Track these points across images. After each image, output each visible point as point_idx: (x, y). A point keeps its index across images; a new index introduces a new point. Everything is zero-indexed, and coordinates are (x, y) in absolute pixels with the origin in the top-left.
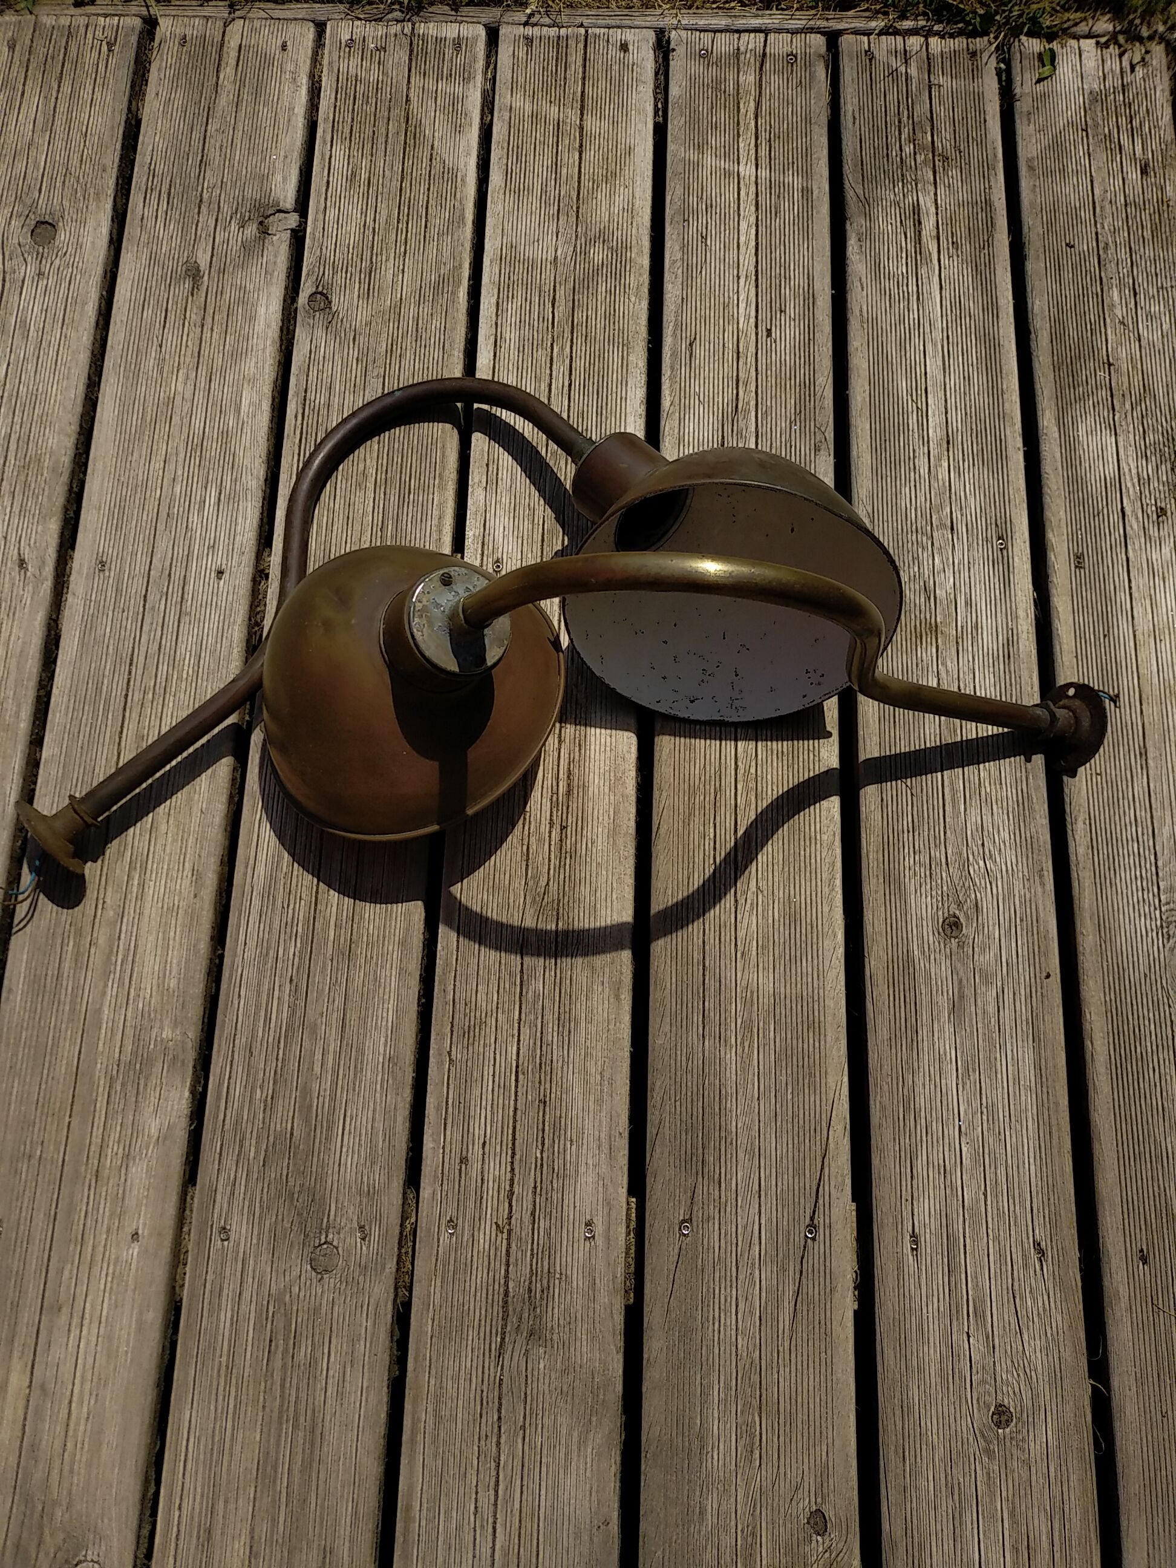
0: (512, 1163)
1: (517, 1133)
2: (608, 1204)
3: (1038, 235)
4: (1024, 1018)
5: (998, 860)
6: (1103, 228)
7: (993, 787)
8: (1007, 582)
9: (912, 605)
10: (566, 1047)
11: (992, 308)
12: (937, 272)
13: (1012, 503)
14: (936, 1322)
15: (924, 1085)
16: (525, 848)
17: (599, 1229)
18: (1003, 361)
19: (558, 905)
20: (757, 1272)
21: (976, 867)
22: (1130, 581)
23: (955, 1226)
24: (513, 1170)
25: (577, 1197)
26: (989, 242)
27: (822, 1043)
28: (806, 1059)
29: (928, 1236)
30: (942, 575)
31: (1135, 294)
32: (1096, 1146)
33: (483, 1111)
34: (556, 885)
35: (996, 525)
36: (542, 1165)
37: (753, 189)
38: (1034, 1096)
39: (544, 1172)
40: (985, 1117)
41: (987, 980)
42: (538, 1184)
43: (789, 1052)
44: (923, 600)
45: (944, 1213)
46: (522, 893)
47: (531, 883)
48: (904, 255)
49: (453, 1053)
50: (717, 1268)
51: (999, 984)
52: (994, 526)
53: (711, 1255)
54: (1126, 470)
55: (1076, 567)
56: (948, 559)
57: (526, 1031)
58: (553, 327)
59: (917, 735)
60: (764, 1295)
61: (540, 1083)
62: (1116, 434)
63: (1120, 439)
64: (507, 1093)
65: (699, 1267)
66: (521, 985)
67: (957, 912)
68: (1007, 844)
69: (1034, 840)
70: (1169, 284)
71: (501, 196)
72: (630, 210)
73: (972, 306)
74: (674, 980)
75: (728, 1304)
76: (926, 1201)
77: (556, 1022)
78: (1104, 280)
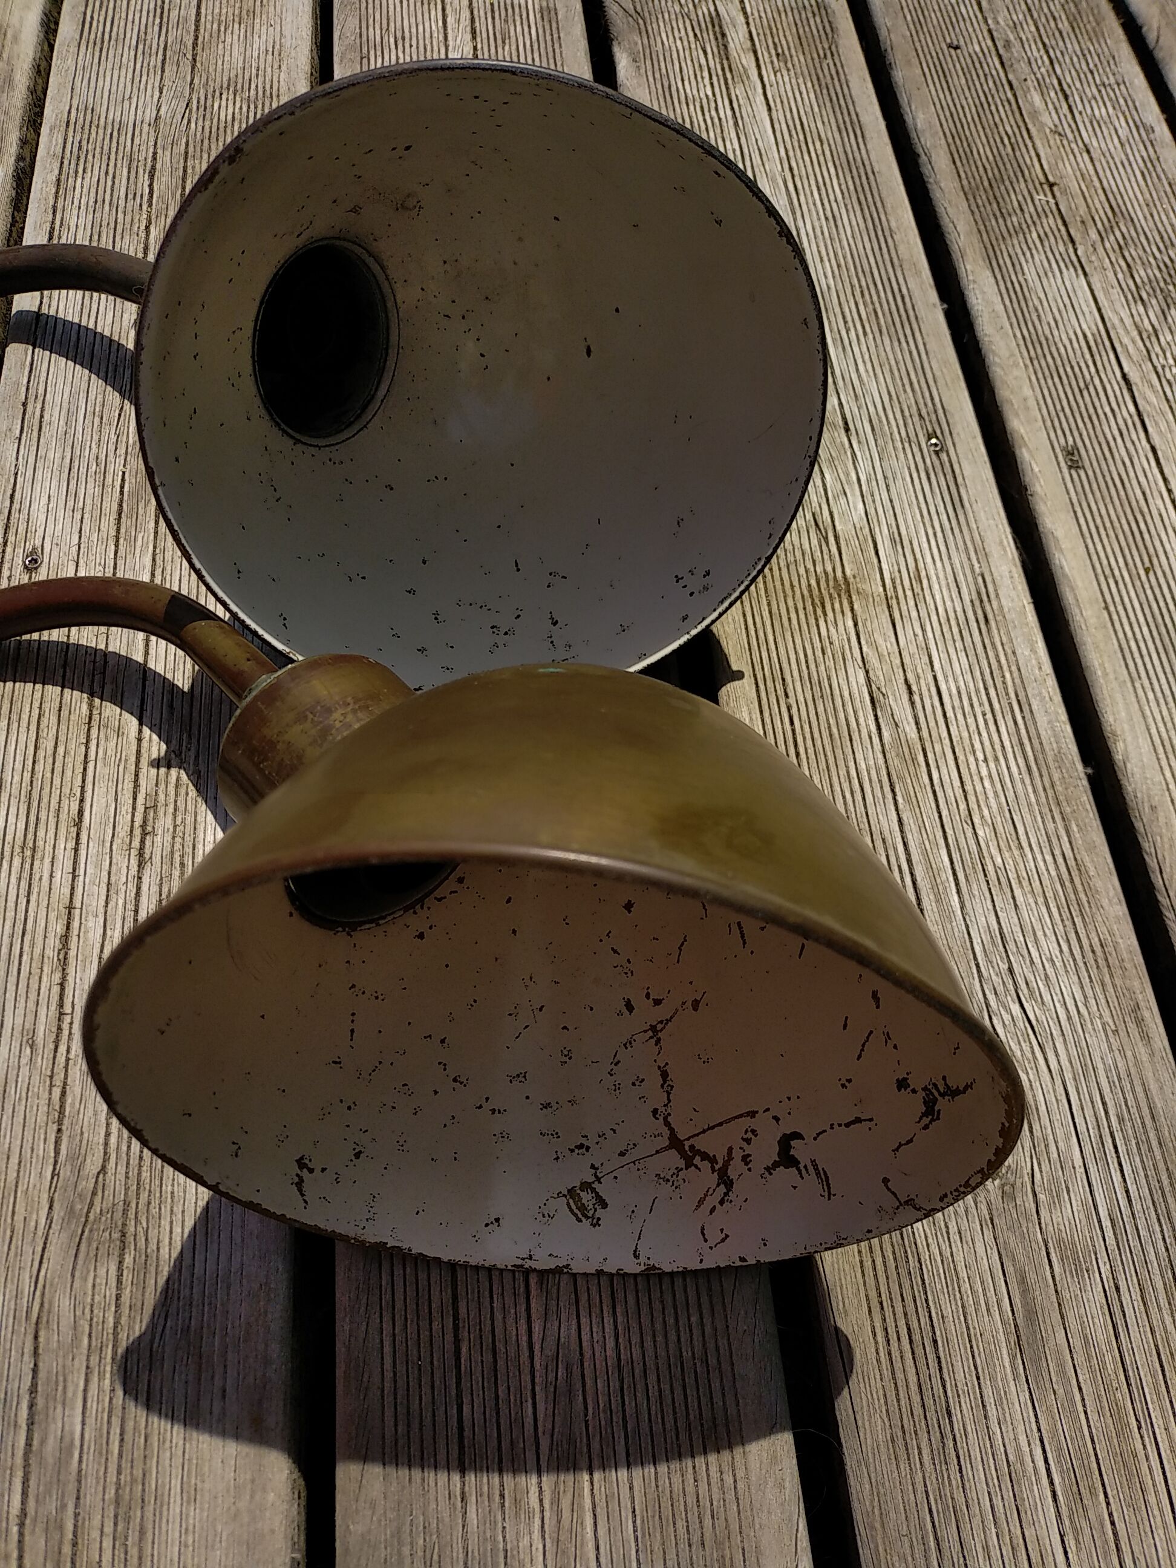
3: (904, 36)
5: (1047, 998)
6: (998, 23)
7: (1007, 855)
8: (957, 502)
9: (798, 554)
11: (855, 127)
12: (760, 90)
13: (941, 382)
15: (986, 1548)
16: (57, 1093)
18: (884, 194)
19: (125, 1212)
21: (1007, 1017)
22: (1165, 480)
26: (833, 51)
27: (740, 1474)
28: (708, 1522)
30: (843, 500)
31: (1066, 97)
34: (122, 1169)
35: (920, 415)
37: (466, 14)
41: (1078, 1266)
43: (667, 1512)
44: (815, 542)
46: (45, 1197)
47: (65, 1172)
48: (706, 74)
51: (1105, 1270)
52: (916, 418)
54: (1116, 322)
55: (1070, 467)
56: (848, 475)
57: (36, 1542)
58: (150, 205)
59: (843, 772)
62: (1085, 274)
63: (1095, 280)
66: (30, 1425)
68: (1059, 964)
69: (1110, 949)
70: (1112, 80)
71: (73, 49)
72: (277, 52)
73: (824, 126)
74: (388, 1361)
77: (110, 1509)
78: (1015, 83)
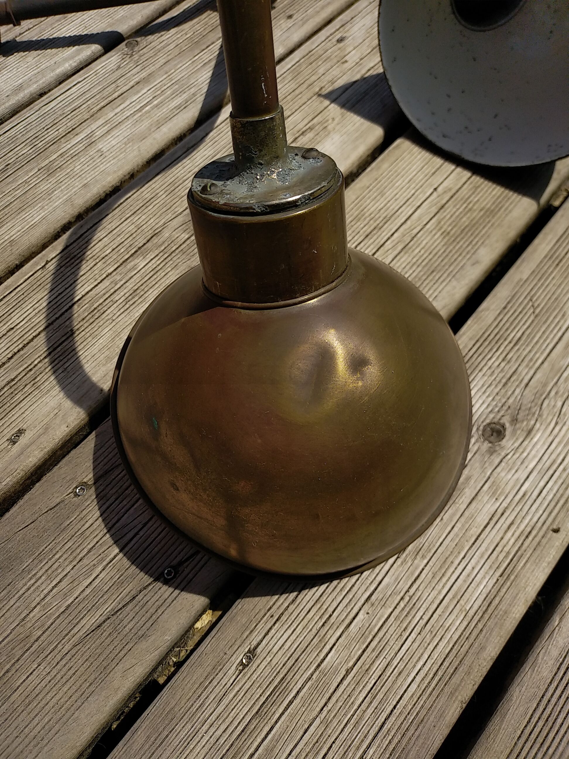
0: (15, 354)
1: (38, 338)
2: (46, 429)
4: (506, 549)
10: (122, 311)
14: (206, 749)
17: (23, 440)
20: (100, 568)
23: (297, 677)
24: (12, 357)
25: (32, 408)
29: (265, 663)
32: (496, 720)
33: (32, 309)
36: (31, 370)
38: (465, 623)
39: (28, 375)
40: (402, 604)
41: (494, 494)
42: (16, 380)
45: (295, 656)
49: (50, 264)
50: (75, 539)
53: (79, 526)
57: (106, 283)
60: (88, 591)
61: (83, 319)
64: (56, 310)
65: (63, 526)
66: (132, 255)
67: (507, 425)
75: (55, 573)
76: (289, 632)
77: (131, 292)
